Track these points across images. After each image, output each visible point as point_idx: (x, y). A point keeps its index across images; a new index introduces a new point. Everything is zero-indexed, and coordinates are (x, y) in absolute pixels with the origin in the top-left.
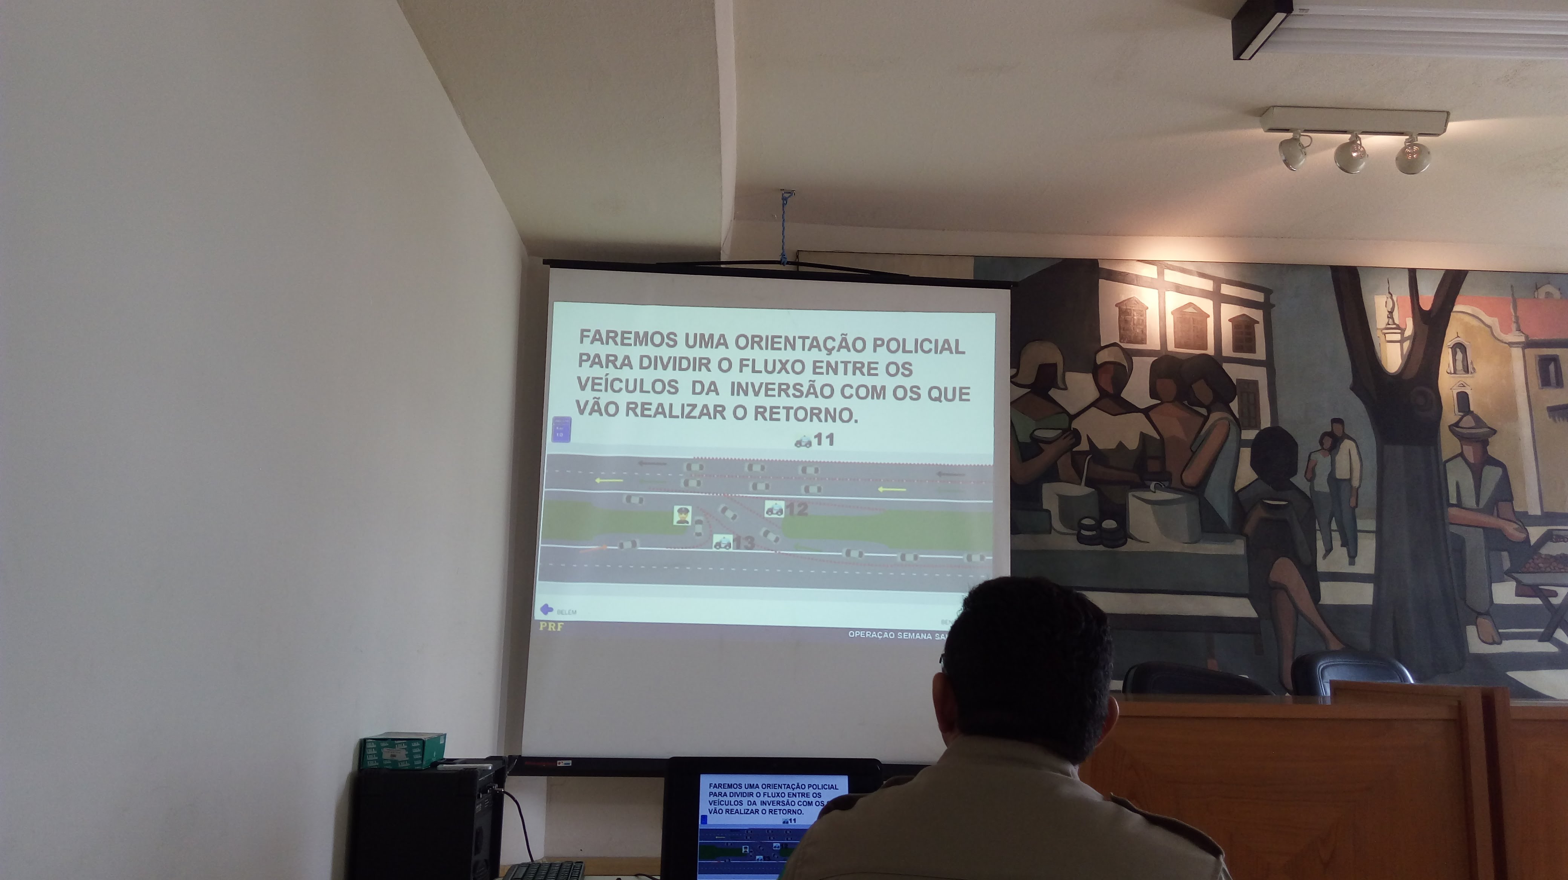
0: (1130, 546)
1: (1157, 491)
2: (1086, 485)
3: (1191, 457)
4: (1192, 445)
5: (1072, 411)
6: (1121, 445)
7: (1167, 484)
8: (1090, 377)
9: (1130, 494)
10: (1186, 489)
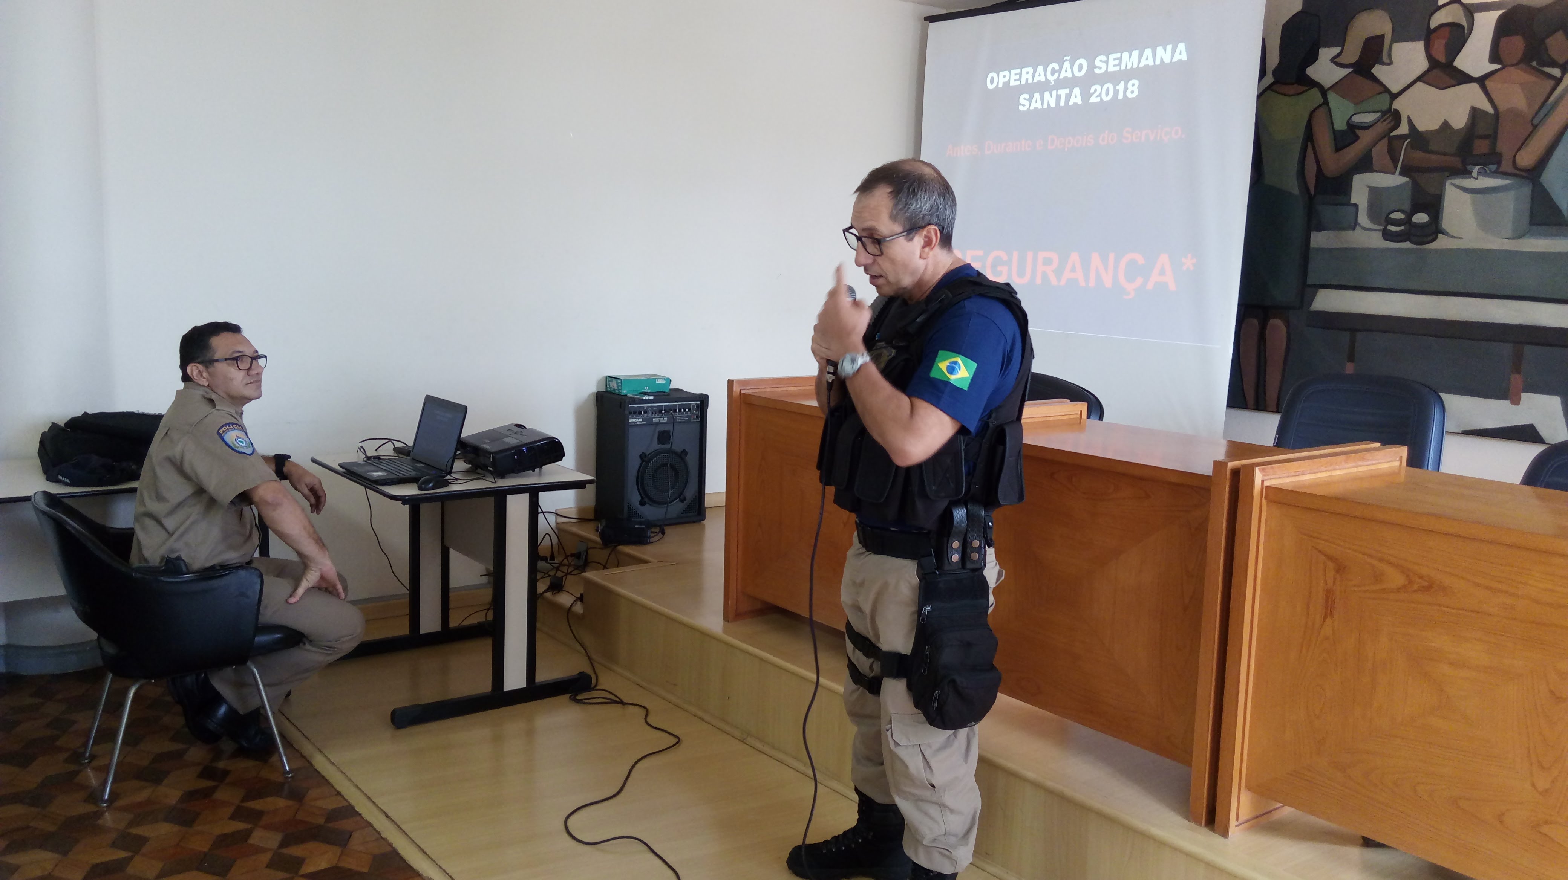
0: (1441, 243)
1: (1480, 178)
2: (1401, 174)
3: (1531, 132)
4: (1533, 118)
5: (1395, 89)
6: (1446, 125)
7: (1493, 167)
8: (1420, 46)
9: (1448, 184)
10: (1518, 172)
